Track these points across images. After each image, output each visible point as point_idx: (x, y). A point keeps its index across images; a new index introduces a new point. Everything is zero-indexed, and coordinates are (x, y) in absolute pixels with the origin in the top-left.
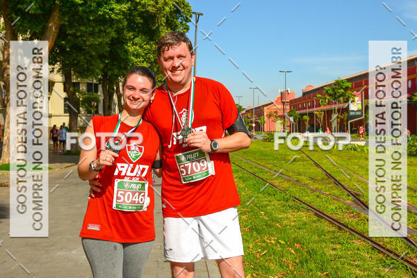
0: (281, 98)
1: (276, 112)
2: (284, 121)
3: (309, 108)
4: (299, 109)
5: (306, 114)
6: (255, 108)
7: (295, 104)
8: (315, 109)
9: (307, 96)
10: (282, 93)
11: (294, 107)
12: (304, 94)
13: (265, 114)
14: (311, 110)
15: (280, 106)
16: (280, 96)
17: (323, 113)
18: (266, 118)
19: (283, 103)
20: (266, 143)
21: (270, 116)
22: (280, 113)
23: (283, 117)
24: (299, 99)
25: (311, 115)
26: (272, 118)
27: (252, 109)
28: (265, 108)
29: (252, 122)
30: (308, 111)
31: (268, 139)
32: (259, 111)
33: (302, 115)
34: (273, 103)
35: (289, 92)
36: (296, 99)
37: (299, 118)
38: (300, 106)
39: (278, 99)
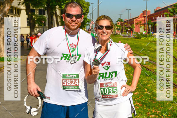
0: (143, 14)
1: (141, 22)
2: (145, 27)
4: (153, 20)
6: (130, 20)
7: (150, 17)
9: (157, 13)
10: (143, 12)
11: (150, 19)
12: (156, 12)
13: (134, 23)
15: (143, 19)
16: (142, 13)
18: (135, 25)
19: (144, 17)
20: (136, 39)
21: (137, 24)
22: (143, 22)
23: (144, 25)
24: (153, 14)
27: (128, 20)
28: (134, 20)
29: (127, 28)
31: (137, 37)
32: (131, 21)
33: (155, 23)
34: (139, 17)
35: (147, 11)
36: (151, 15)
37: (153, 25)
38: (153, 18)
39: (141, 15)
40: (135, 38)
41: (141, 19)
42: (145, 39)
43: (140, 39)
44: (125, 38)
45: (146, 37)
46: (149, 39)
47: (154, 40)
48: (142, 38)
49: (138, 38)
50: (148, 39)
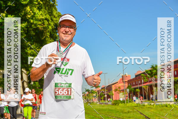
0: (123, 79)
1: (120, 88)
3: (140, 84)
4: (134, 85)
5: (138, 88)
7: (130, 82)
8: (143, 85)
9: (138, 77)
10: (123, 76)
11: (130, 84)
12: (136, 76)
13: (113, 89)
14: (141, 86)
15: (122, 84)
16: (122, 78)
17: (148, 87)
18: (113, 92)
20: (113, 106)
21: (116, 90)
22: (122, 88)
24: (133, 79)
25: (141, 88)
26: (117, 92)
27: (105, 87)
28: (113, 86)
30: (139, 86)
32: (109, 88)
33: (135, 89)
34: (117, 82)
35: (127, 75)
36: (132, 79)
37: (134, 91)
38: (134, 83)
39: (120, 80)
40: (113, 104)
41: (120, 85)
42: (123, 105)
43: (118, 105)
44: (101, 105)
45: (125, 103)
46: (128, 105)
47: (133, 105)
48: (120, 105)
49: (116, 105)
50: (126, 105)
